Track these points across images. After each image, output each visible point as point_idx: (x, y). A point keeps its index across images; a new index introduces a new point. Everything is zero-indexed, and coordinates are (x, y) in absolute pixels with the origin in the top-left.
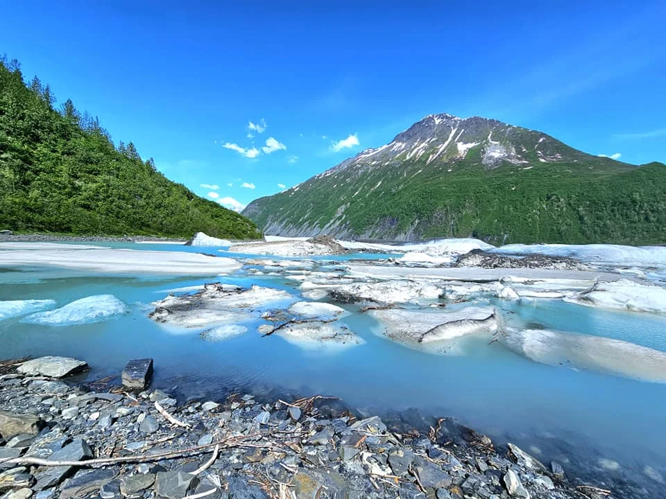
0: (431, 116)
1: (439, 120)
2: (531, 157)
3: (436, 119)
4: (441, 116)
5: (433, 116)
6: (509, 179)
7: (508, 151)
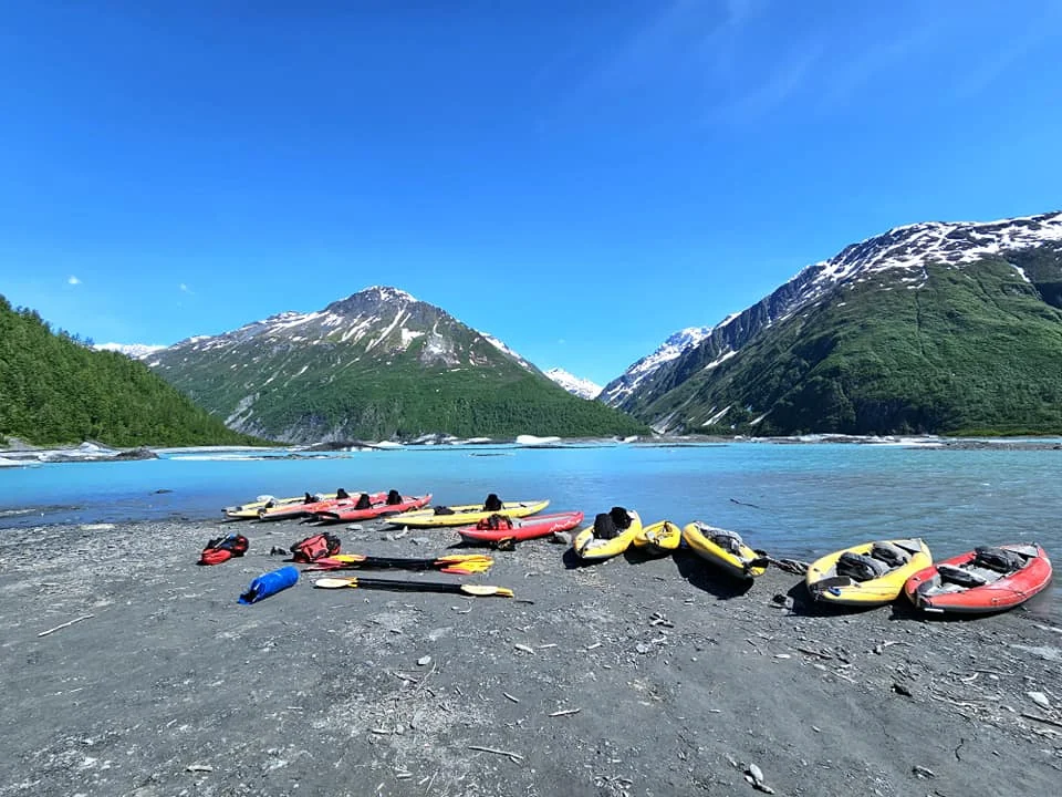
0: (376, 288)
2: (464, 357)
3: (382, 292)
6: (436, 381)
7: (447, 349)
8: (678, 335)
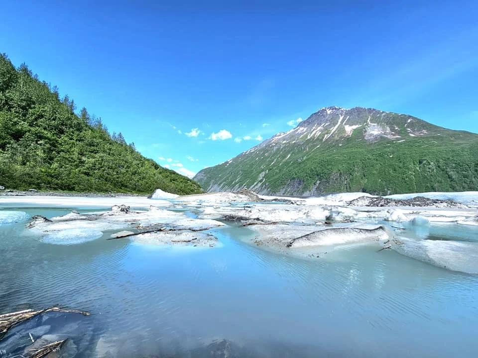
0: (324, 108)
1: (331, 111)
3: (327, 110)
4: (331, 108)
5: (326, 108)
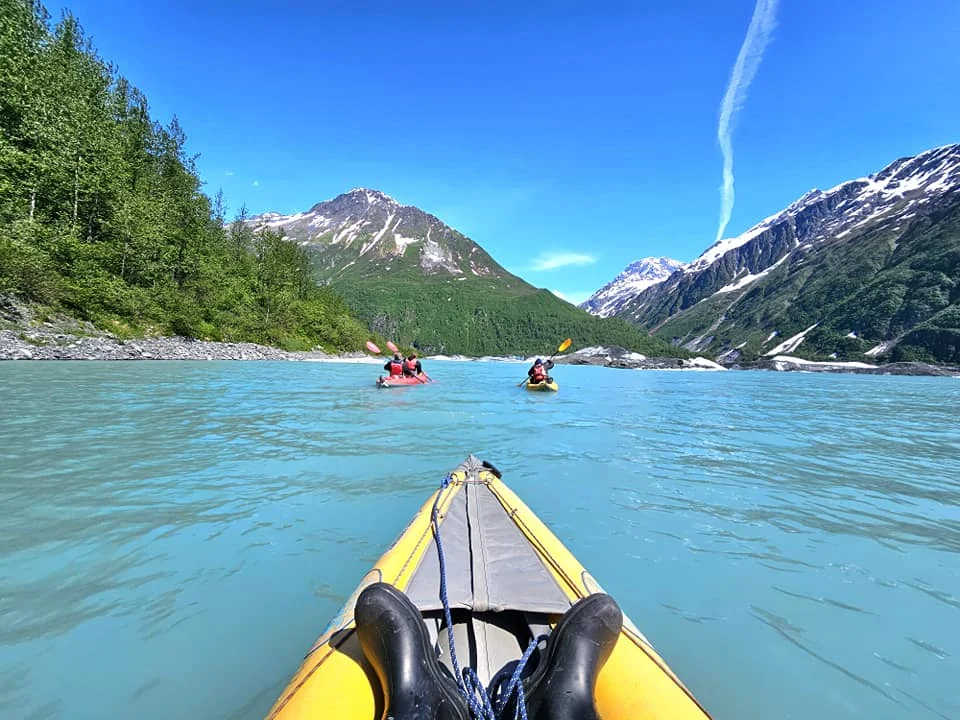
0: (362, 189)
3: (368, 195)
8: (638, 264)
